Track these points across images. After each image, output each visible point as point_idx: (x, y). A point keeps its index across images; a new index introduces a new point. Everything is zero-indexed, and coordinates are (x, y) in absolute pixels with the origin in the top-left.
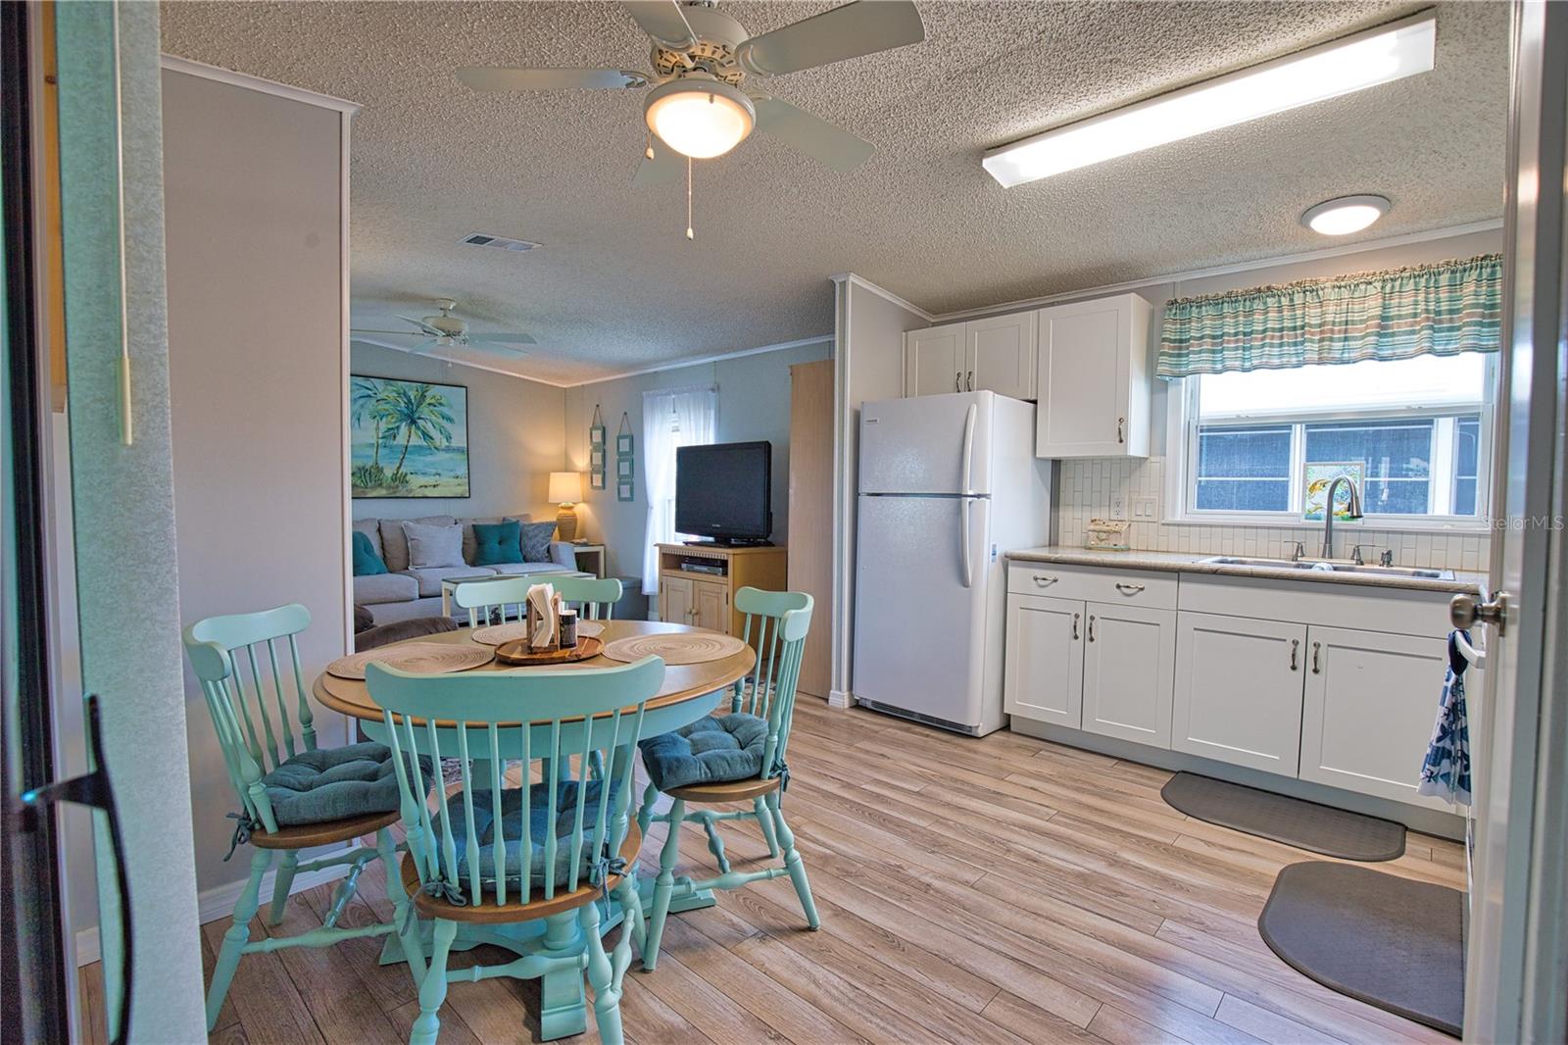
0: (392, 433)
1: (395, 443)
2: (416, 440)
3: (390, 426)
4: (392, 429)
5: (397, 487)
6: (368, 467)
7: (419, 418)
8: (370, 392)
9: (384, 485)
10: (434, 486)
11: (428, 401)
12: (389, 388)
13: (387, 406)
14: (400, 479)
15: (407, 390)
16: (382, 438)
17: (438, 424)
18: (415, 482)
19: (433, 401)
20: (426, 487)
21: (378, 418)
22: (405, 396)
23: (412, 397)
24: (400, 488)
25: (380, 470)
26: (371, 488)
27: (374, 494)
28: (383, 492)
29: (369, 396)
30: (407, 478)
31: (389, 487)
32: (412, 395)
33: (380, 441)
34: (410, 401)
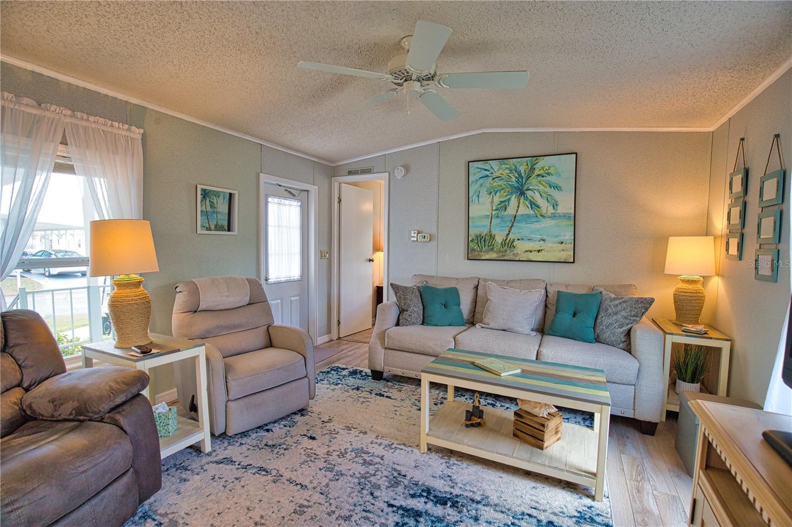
0: (504, 205)
1: (506, 213)
2: (524, 210)
3: (502, 199)
4: (504, 201)
5: (506, 251)
6: (483, 235)
7: (527, 190)
8: (488, 173)
9: (495, 249)
10: (539, 251)
11: (537, 172)
12: (503, 166)
13: (500, 183)
14: (509, 244)
15: (518, 166)
16: (495, 210)
17: (545, 192)
18: (521, 247)
19: (542, 172)
20: (531, 251)
21: (492, 193)
22: (516, 171)
23: (522, 171)
24: (508, 252)
25: (492, 237)
26: (485, 251)
27: (487, 257)
28: (494, 255)
29: (487, 176)
30: (515, 244)
31: (499, 251)
32: (522, 169)
33: (494, 213)
34: (520, 175)
